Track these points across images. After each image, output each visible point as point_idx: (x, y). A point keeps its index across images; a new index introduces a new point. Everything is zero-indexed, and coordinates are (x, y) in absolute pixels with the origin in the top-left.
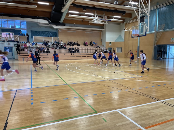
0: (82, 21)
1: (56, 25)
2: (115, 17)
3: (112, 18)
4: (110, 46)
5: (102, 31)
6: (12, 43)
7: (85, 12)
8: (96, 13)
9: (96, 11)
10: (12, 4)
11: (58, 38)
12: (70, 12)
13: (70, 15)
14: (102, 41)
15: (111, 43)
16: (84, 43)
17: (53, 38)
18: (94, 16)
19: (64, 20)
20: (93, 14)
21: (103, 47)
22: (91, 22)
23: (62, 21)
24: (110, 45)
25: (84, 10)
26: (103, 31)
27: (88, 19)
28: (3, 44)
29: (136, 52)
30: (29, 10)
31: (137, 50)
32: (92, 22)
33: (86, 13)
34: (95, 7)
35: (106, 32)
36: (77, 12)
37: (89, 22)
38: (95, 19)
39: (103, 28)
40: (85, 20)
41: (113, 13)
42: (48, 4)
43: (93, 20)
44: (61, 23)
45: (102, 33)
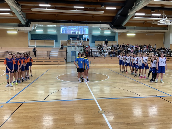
0: (144, 23)
5: (164, 32)
6: (78, 47)
7: (152, 13)
8: (164, 13)
10: (84, 11)
11: (117, 42)
13: (135, 18)
14: (164, 44)
17: (112, 42)
18: (161, 17)
19: (127, 23)
20: (160, 15)
22: (155, 23)
23: (124, 24)
25: (153, 11)
26: (166, 32)
27: (152, 21)
28: (71, 48)
30: (94, 16)
32: (157, 23)
33: (153, 15)
34: (165, 7)
36: (143, 14)
37: (153, 24)
38: (163, 19)
39: (167, 30)
40: (148, 22)
42: (115, 8)
43: (159, 21)
44: (123, 27)
45: (164, 35)
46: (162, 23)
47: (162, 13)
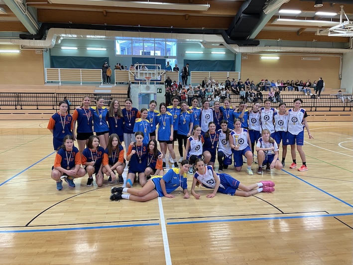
0: (298, 31)
1: (240, 45)
5: (342, 54)
6: (153, 85)
7: (319, 9)
8: (344, 10)
9: (342, 7)
11: (239, 74)
14: (340, 79)
17: (228, 74)
18: (336, 19)
22: (323, 34)
23: (253, 36)
25: (319, 5)
26: (346, 54)
27: (317, 27)
28: (137, 87)
30: (189, 16)
32: (328, 32)
33: (319, 13)
36: (297, 12)
37: (318, 34)
38: (341, 24)
39: (349, 48)
40: (307, 30)
43: (331, 29)
44: (252, 40)
45: (342, 59)
46: (338, 33)
47: (338, 10)
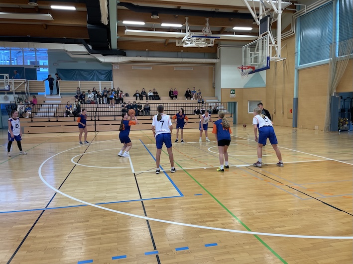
0: (165, 42)
1: (104, 55)
2: (235, 28)
3: (232, 33)
4: (233, 98)
5: (214, 64)
7: (161, 21)
8: (188, 22)
9: (187, 18)
11: (112, 84)
12: (125, 22)
13: (127, 30)
14: (214, 88)
15: (234, 90)
16: (170, 92)
17: (100, 83)
18: (184, 31)
19: (118, 41)
20: (180, 26)
21: (216, 101)
22: (180, 45)
23: (114, 45)
24: (233, 95)
25: (155, 17)
26: (216, 63)
29: (291, 111)
30: (47, 25)
31: (292, 108)
32: (183, 43)
33: (164, 25)
34: (182, 8)
35: (222, 66)
36: (142, 23)
37: (177, 45)
38: (186, 35)
39: (216, 58)
41: (230, 20)
42: (73, 8)
43: (183, 39)
44: (115, 50)
45: (215, 69)
47: (183, 22)
